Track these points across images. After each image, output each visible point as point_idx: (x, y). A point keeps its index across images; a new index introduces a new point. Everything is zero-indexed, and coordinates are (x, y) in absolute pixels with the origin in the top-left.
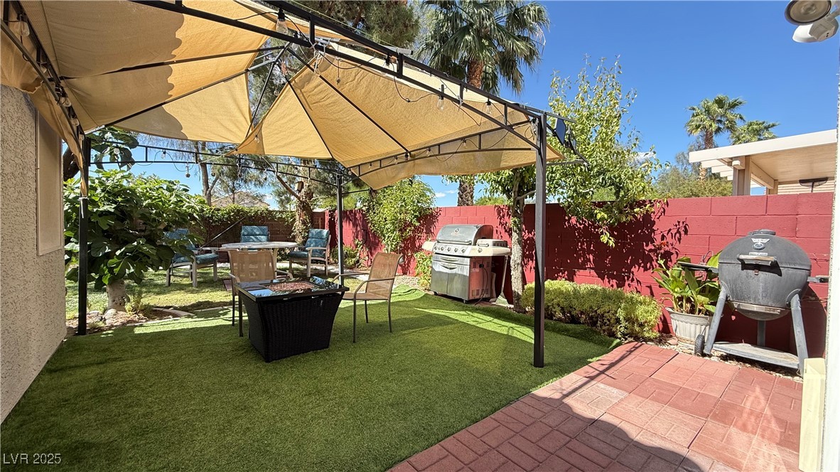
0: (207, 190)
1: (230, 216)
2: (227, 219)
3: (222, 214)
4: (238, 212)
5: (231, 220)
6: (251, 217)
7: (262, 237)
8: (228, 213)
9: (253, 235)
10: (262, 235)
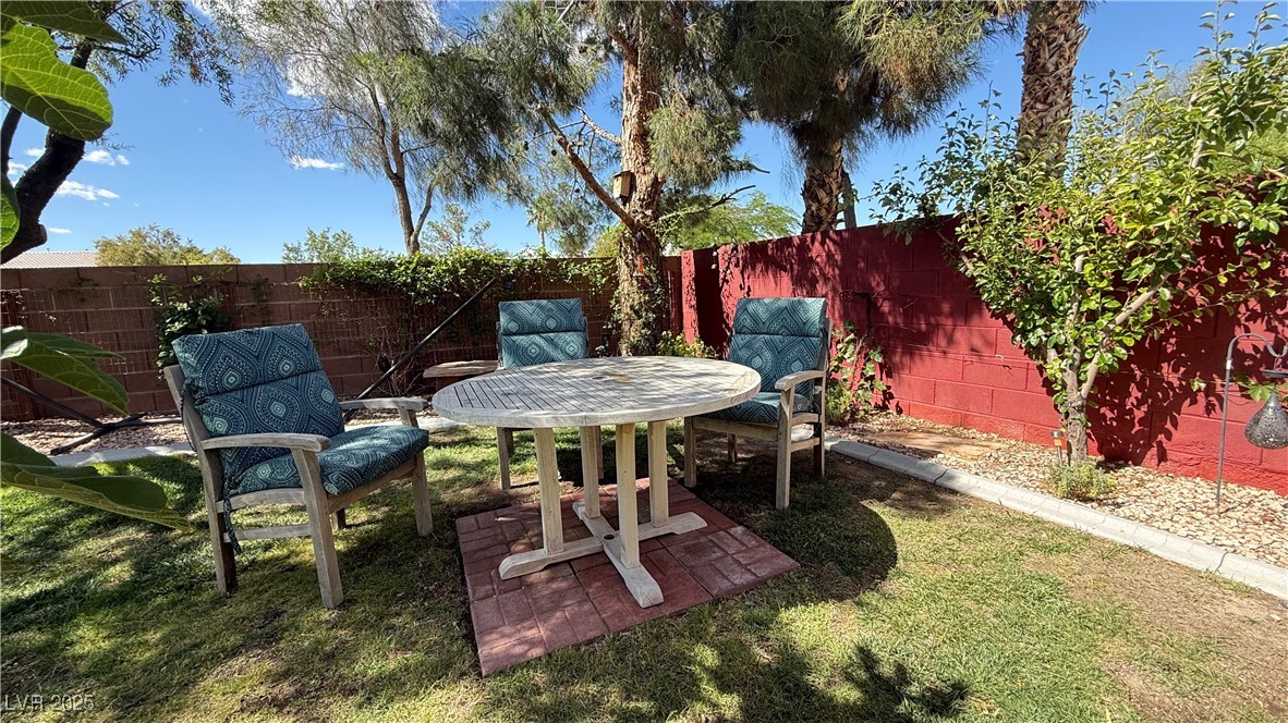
0: (410, 234)
1: (456, 279)
2: (450, 285)
3: (438, 275)
4: (476, 266)
5: (460, 289)
6: (509, 277)
7: (568, 336)
8: (453, 271)
9: (538, 333)
10: (566, 331)
